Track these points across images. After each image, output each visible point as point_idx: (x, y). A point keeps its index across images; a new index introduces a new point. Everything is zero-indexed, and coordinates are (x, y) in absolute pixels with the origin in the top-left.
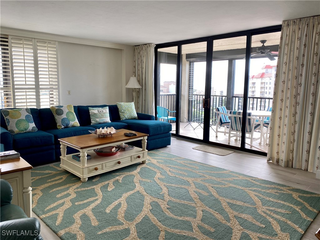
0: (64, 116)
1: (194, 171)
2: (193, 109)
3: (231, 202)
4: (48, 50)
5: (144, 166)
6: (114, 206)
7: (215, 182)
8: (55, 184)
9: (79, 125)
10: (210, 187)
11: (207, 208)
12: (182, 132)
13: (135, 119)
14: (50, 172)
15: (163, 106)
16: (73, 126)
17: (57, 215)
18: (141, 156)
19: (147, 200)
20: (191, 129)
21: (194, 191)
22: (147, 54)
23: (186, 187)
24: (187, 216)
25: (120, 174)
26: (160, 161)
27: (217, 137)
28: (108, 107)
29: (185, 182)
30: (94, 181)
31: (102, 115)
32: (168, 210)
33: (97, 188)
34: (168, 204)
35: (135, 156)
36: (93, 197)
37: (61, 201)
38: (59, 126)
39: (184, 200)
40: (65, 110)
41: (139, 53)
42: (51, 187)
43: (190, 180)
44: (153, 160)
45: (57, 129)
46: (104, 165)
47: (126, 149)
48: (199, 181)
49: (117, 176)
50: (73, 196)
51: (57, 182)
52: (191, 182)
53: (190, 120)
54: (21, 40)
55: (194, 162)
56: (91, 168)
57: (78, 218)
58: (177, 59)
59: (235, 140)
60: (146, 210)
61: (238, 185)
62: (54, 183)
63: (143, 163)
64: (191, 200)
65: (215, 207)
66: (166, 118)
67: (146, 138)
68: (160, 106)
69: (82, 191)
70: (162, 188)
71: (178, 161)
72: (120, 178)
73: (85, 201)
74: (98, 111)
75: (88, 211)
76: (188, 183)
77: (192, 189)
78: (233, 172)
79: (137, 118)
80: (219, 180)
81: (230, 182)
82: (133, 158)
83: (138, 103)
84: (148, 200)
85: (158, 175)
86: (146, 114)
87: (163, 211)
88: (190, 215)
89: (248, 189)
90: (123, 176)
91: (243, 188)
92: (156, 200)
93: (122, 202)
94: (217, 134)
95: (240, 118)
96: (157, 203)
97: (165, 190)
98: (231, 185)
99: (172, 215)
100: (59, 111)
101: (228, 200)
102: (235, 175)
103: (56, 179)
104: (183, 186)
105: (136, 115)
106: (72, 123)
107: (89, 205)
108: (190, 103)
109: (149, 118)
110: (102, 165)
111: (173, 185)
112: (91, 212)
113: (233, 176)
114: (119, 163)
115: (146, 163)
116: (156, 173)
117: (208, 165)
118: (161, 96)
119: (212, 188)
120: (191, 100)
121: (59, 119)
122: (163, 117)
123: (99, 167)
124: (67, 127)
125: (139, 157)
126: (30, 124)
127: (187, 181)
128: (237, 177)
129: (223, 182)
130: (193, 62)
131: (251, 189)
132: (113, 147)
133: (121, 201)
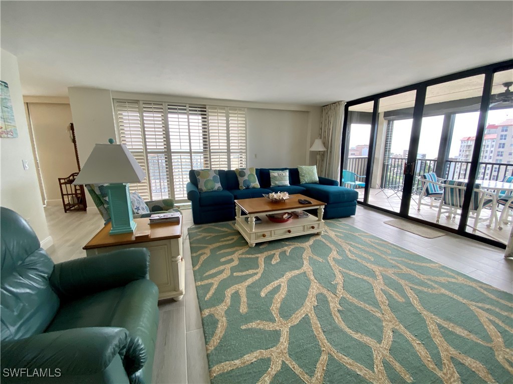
0: (246, 178)
1: (384, 256)
2: (389, 173)
3: (445, 326)
4: (238, 117)
5: (318, 238)
6: (271, 288)
7: (417, 281)
8: (226, 245)
9: (259, 187)
10: (407, 287)
11: (401, 328)
12: (371, 201)
13: (315, 183)
14: (226, 230)
15: (350, 171)
16: (254, 188)
17: (212, 284)
18: (316, 226)
19: (313, 289)
20: (385, 197)
21: (381, 289)
22: (336, 113)
23: (370, 280)
24: (367, 335)
25: (291, 243)
26: (339, 234)
27: (419, 210)
28: (288, 171)
29: (369, 271)
30: (261, 247)
31: (282, 178)
32: (338, 315)
33: (261, 258)
34: (340, 304)
35: (309, 226)
36: (253, 269)
37: (222, 268)
38: (241, 187)
39: (365, 301)
40: (248, 173)
41: (327, 113)
42: (220, 248)
43: (377, 269)
44: (331, 232)
45: (239, 189)
46: (273, 232)
47: (299, 216)
48: (390, 272)
49: (287, 245)
50: (236, 263)
51: (227, 243)
52: (377, 273)
53: (382, 186)
54: (216, 109)
55: (385, 243)
56: (259, 234)
57: (229, 295)
58: (372, 118)
59: (447, 217)
60: (309, 306)
61: (458, 294)
62: (224, 243)
63: (318, 234)
64: (376, 304)
65: (416, 329)
66: (353, 183)
67: (323, 207)
68: (348, 170)
69: (246, 258)
70: (336, 274)
71: (363, 238)
72: (288, 249)
73: (244, 273)
74: (278, 174)
75: (242, 288)
76: (373, 274)
77: (378, 286)
78: (446, 267)
79: (318, 182)
80: (422, 277)
81: (443, 285)
82: (306, 227)
83: (322, 166)
84: (315, 288)
85: (334, 254)
86: (330, 178)
87: (331, 314)
88: (371, 334)
89: (475, 306)
90: (292, 247)
91: (465, 301)
92: (325, 292)
93: (282, 284)
94: (419, 207)
95: (460, 190)
96: (325, 296)
97: (339, 279)
98: (443, 291)
99: (343, 326)
100: (241, 172)
101: (439, 321)
102: (450, 273)
103: (228, 238)
104: (365, 278)
105: (318, 179)
106: (252, 185)
107: (246, 279)
108: (385, 167)
109: (333, 183)
110: (271, 231)
111: (351, 273)
112: (244, 291)
113: (448, 276)
114: (289, 232)
115: (322, 234)
116: (331, 250)
117: (405, 249)
118: (349, 160)
119: (410, 290)
120: (386, 164)
121: (241, 180)
122: (349, 182)
123: (267, 234)
124: (248, 188)
125: (313, 227)
126: (216, 184)
127: (372, 270)
128: (454, 277)
129: (429, 282)
130: (393, 120)
131: (480, 305)
132: (285, 213)
133: (282, 282)
